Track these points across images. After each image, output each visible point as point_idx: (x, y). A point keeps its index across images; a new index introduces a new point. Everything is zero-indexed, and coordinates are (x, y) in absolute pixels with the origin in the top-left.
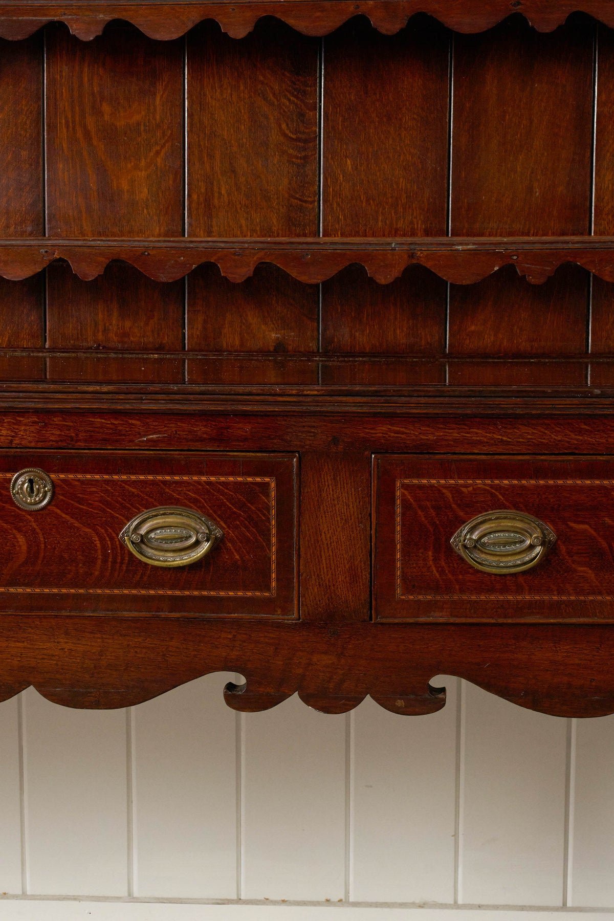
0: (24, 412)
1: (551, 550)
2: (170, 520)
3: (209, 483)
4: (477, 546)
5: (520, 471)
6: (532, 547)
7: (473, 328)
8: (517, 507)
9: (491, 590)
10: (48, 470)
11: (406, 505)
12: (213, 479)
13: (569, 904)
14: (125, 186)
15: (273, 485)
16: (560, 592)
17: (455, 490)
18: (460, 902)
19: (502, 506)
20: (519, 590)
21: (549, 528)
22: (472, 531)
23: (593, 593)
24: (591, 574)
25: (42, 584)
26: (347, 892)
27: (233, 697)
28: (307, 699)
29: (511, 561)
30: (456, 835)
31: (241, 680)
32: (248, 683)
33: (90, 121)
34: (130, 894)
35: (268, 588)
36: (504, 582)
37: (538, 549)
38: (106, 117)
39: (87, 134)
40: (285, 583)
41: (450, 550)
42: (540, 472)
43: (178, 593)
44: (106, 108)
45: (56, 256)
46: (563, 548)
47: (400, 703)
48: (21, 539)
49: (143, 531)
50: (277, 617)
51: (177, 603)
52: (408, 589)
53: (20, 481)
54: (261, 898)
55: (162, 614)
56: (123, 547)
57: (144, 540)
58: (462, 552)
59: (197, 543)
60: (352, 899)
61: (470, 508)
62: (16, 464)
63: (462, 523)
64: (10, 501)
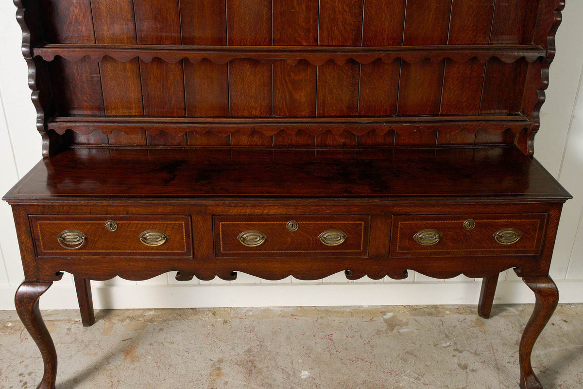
0: (290, 206)
1: (440, 239)
2: (333, 233)
3: (345, 223)
4: (420, 238)
5: (434, 219)
6: (436, 238)
7: (403, 137)
8: (433, 229)
9: (424, 249)
10: (297, 221)
11: (401, 229)
12: (346, 222)
14: (298, 98)
15: (363, 224)
16: (442, 249)
17: (416, 224)
19: (429, 228)
20: (431, 249)
21: (441, 234)
22: (419, 235)
23: (452, 249)
24: (451, 244)
25: (295, 250)
27: (348, 276)
28: (369, 277)
29: (429, 242)
32: (353, 272)
33: (287, 79)
34: (291, 282)
35: (360, 249)
36: (427, 247)
37: (437, 239)
38: (292, 77)
39: (286, 82)
40: (365, 248)
41: (413, 240)
42: (439, 219)
43: (334, 251)
44: (292, 74)
45: (282, 128)
46: (444, 239)
47: (395, 277)
48: (289, 239)
49: (325, 236)
50: (362, 257)
51: (333, 254)
52: (400, 250)
53: (289, 224)
55: (330, 257)
56: (319, 240)
57: (325, 239)
58: (417, 240)
59: (341, 239)
61: (419, 228)
62: (288, 219)
63: (417, 232)
64: (286, 229)
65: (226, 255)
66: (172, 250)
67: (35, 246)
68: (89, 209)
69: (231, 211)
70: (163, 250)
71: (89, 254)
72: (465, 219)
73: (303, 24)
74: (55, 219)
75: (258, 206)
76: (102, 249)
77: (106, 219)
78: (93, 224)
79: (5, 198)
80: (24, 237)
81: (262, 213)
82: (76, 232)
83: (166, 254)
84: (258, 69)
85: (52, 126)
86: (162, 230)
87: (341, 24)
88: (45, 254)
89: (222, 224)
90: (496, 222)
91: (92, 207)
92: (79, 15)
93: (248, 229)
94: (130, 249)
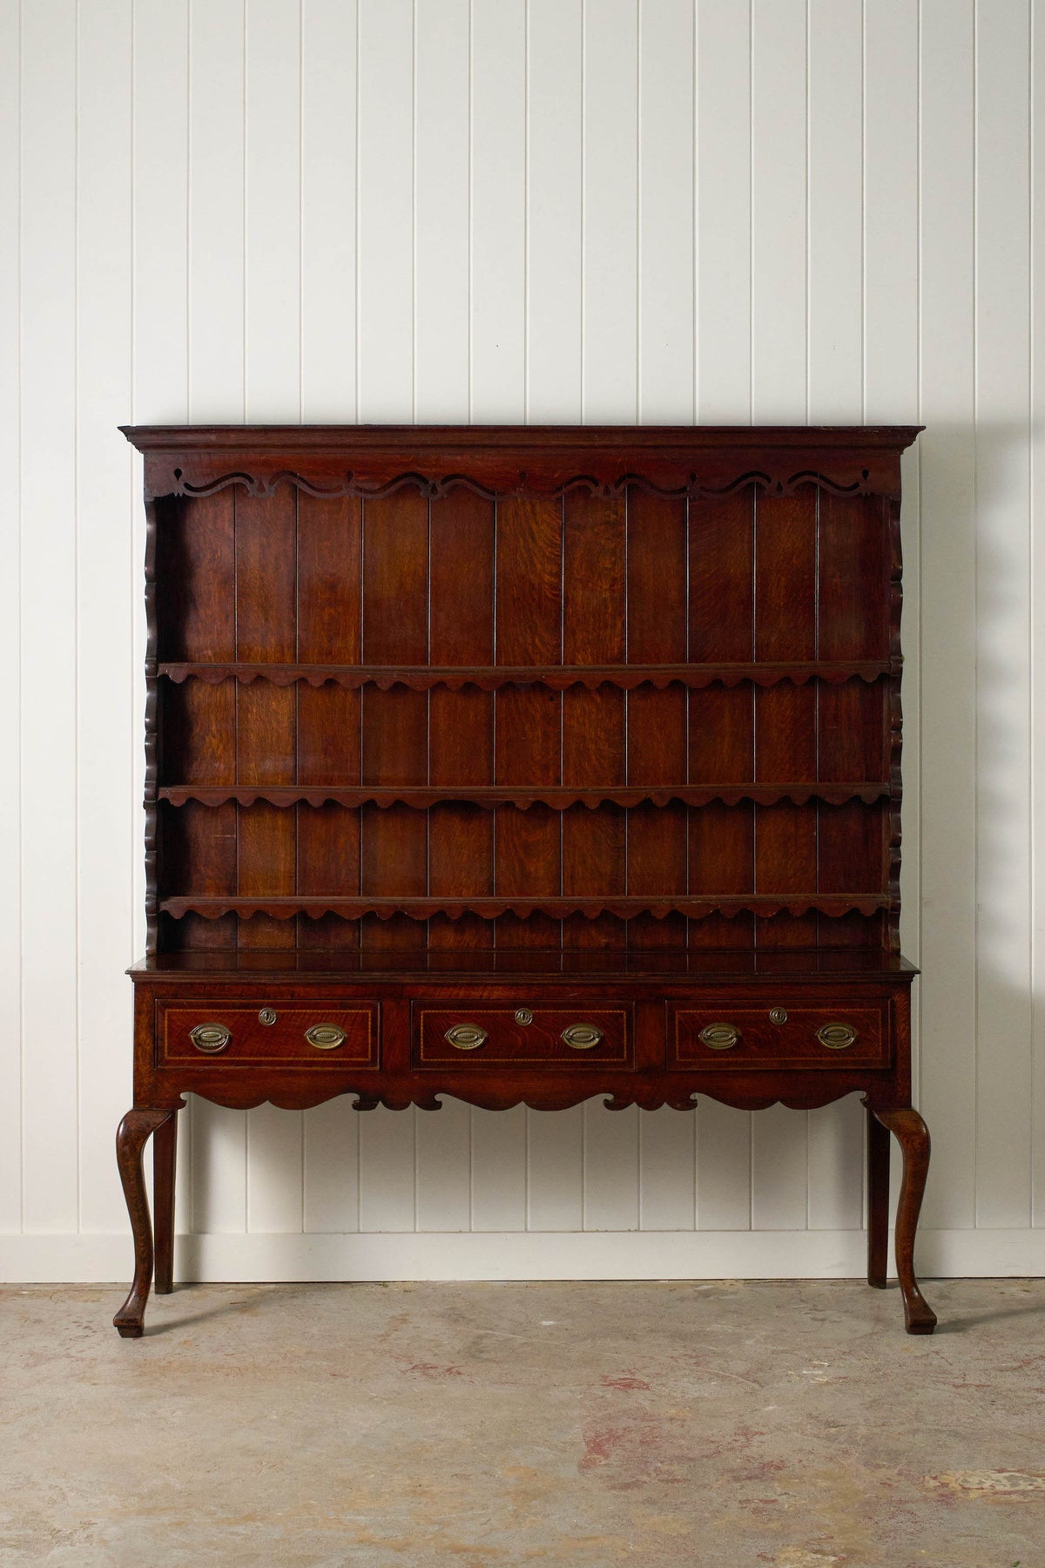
0: (521, 985)
1: (740, 1039)
2: (582, 1029)
3: (598, 1013)
4: (710, 1038)
5: (726, 1006)
6: (732, 1038)
7: (698, 937)
8: (726, 1022)
9: (715, 1056)
10: (531, 1009)
11: (680, 1022)
12: (600, 1012)
13: (753, 1228)
14: (532, 869)
15: (625, 1014)
16: (744, 1057)
17: (700, 1014)
18: (697, 1229)
19: (720, 1022)
20: (728, 1056)
21: (738, 1030)
22: (707, 1032)
23: (758, 1057)
24: (757, 1049)
25: (528, 1058)
26: (639, 1226)
27: (608, 1105)
28: (640, 1105)
29: (723, 1044)
30: (694, 1194)
31: (610, 1097)
32: (615, 1098)
33: (516, 840)
35: (623, 1057)
36: (721, 1053)
37: (735, 1039)
38: (524, 837)
39: (515, 846)
40: (630, 1055)
41: (698, 1041)
42: (735, 1007)
43: (586, 1060)
44: (523, 833)
45: (509, 907)
46: (745, 1039)
47: (678, 1105)
48: (520, 1037)
49: (571, 1034)
50: (627, 1069)
51: (583, 1064)
52: (681, 1057)
53: (519, 1014)
54: (595, 1230)
55: (578, 1069)
56: (562, 1040)
57: (572, 1038)
58: (704, 1042)
59: (594, 1038)
60: (641, 1229)
61: (707, 1021)
62: (517, 1006)
63: (702, 1028)
64: (514, 1022)
65: (427, 1064)
66: (351, 1056)
67: (157, 1048)
68: (241, 989)
69: (437, 993)
70: (338, 1057)
71: (231, 1063)
72: (771, 1007)
73: (539, 758)
74: (191, 1006)
75: (477, 985)
76: (251, 1055)
77: (260, 1007)
78: (242, 1015)
79: (128, 972)
80: (143, 1035)
81: (481, 996)
82: (218, 1027)
83: (340, 1064)
84: (472, 825)
85: (165, 906)
86: (340, 1022)
87: (593, 757)
88: (168, 1062)
89: (424, 1014)
90: (817, 1013)
91: (245, 987)
92: (218, 747)
93: (462, 1022)
94: (289, 1056)
